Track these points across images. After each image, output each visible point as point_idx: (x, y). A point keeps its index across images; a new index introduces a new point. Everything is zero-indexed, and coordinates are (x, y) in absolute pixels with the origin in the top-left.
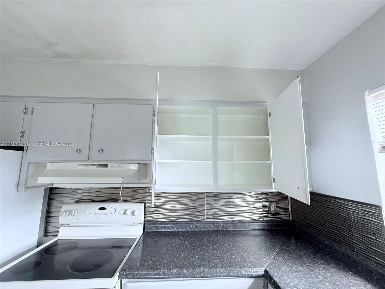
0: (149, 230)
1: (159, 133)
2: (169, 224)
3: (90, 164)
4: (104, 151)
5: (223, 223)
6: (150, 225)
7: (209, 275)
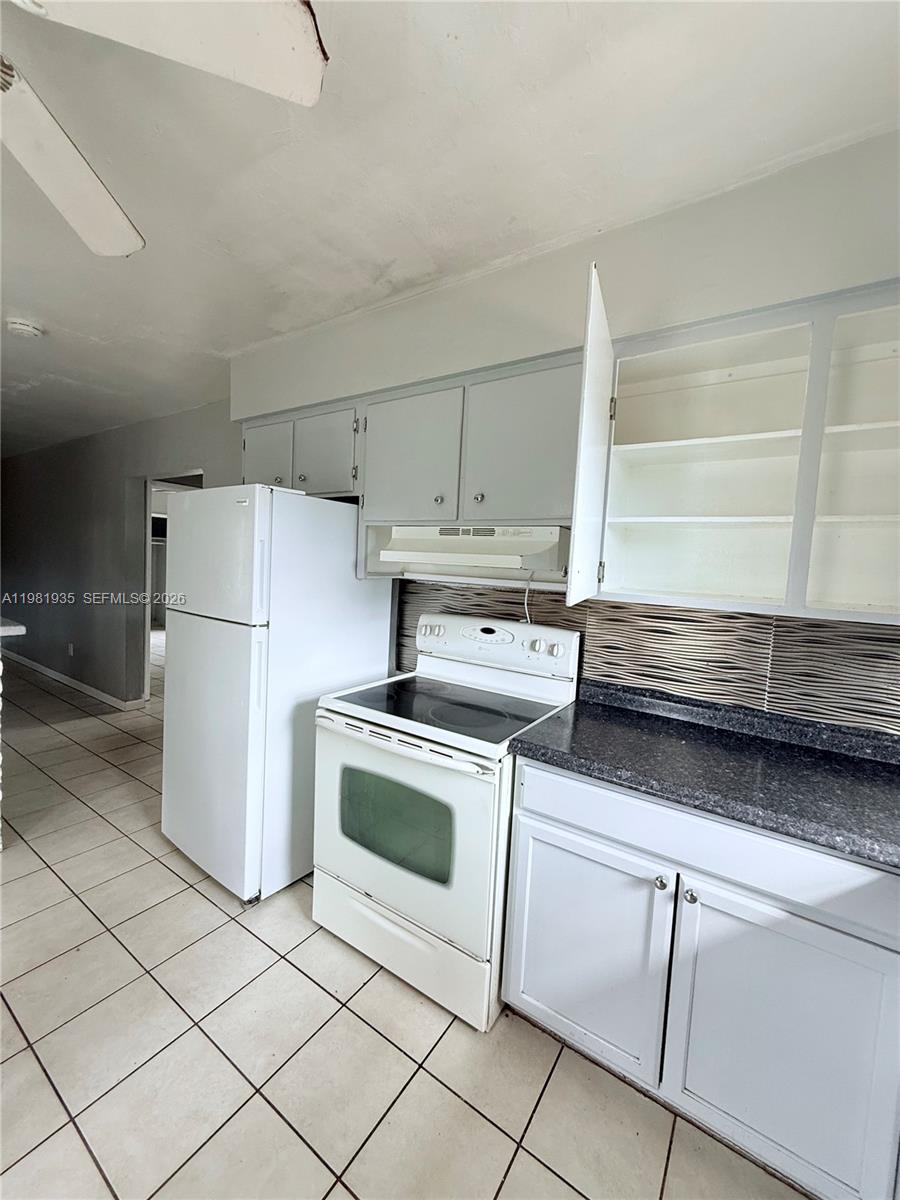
0: (589, 698)
1: (614, 444)
2: (644, 696)
3: (461, 528)
4: (486, 498)
5: (832, 731)
6: (593, 689)
7: (719, 810)
